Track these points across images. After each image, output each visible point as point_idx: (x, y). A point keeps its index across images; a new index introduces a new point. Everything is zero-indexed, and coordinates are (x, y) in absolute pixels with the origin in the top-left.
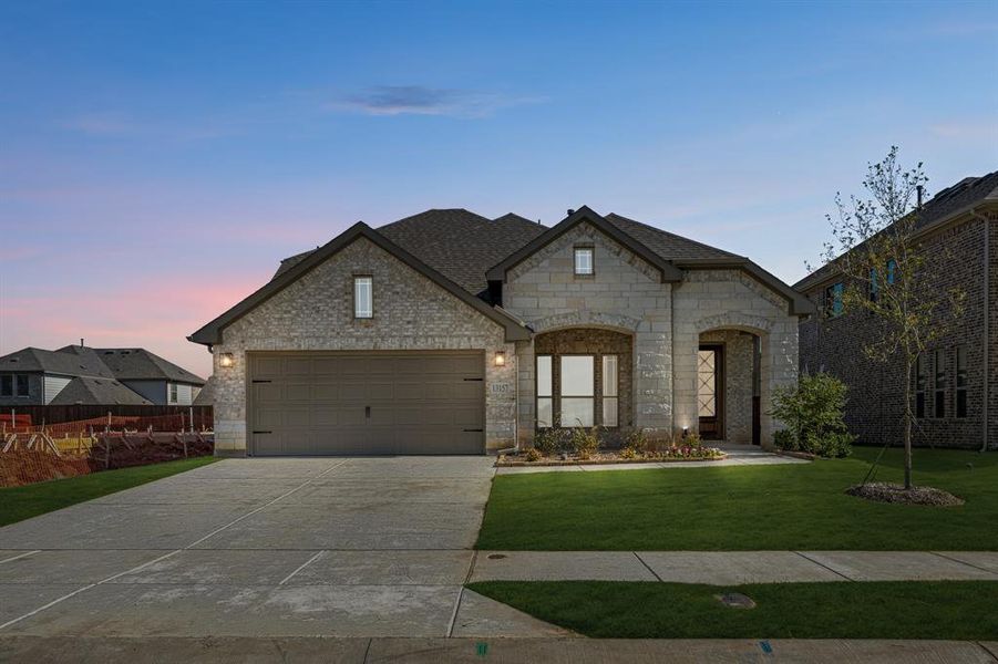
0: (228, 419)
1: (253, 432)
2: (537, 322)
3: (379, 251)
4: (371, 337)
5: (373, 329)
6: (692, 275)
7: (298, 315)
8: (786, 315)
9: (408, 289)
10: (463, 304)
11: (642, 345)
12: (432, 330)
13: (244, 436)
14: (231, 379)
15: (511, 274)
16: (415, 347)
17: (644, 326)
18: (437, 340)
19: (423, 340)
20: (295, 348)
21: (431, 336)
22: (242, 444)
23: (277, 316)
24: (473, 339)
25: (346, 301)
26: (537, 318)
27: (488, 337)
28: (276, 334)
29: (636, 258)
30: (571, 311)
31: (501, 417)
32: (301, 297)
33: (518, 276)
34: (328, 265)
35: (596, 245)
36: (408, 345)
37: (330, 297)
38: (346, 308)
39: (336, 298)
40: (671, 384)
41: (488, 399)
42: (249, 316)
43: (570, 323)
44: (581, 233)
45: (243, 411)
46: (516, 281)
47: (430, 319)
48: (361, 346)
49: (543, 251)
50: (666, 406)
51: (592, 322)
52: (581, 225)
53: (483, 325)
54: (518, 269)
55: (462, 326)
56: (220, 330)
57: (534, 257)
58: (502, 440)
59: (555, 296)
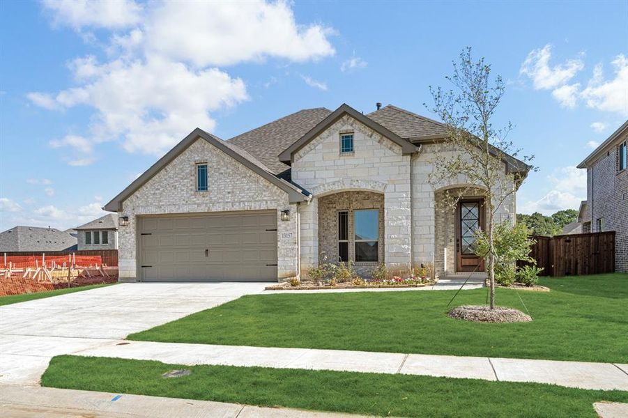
0: (126, 258)
1: (142, 267)
2: (314, 189)
3: (211, 146)
4: (206, 204)
5: (207, 198)
6: (428, 148)
7: (164, 191)
8: (504, 174)
9: (228, 171)
10: (262, 178)
11: (388, 202)
12: (243, 197)
13: (135, 269)
14: (127, 233)
15: (296, 156)
16: (233, 209)
17: (390, 188)
18: (246, 204)
19: (237, 204)
20: (162, 212)
21: (243, 201)
22: (133, 274)
23: (152, 192)
24: (269, 202)
25: (191, 180)
26: (314, 186)
27: (279, 200)
28: (151, 204)
29: (384, 138)
30: (337, 179)
31: (287, 256)
32: (165, 180)
33: (301, 157)
34: (181, 157)
35: (355, 131)
36: (228, 208)
37: (182, 178)
38: (192, 185)
39: (186, 179)
40: (410, 230)
41: (279, 243)
42: (137, 193)
43: (337, 188)
44: (345, 123)
45: (134, 253)
46: (300, 160)
47: (242, 190)
48: (200, 210)
49: (318, 138)
50: (406, 246)
51: (352, 186)
52: (345, 118)
53: (275, 192)
54: (301, 152)
55: (262, 194)
56: (121, 202)
57: (312, 142)
58: (288, 272)
59: (326, 170)
